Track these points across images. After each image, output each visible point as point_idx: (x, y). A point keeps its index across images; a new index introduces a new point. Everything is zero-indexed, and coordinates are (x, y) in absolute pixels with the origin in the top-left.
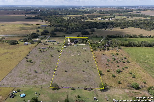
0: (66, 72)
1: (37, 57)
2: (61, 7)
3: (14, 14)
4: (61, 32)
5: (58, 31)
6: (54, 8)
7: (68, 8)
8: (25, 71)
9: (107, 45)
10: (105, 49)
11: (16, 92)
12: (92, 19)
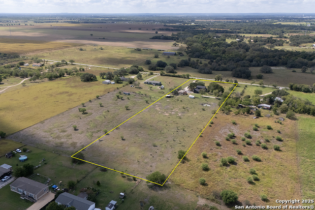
0: (123, 140)
1: (102, 106)
2: (248, 16)
3: (140, 29)
4: (193, 67)
5: (188, 66)
6: (227, 19)
7: (262, 19)
8: (62, 125)
9: (265, 105)
10: (252, 114)
11: (20, 151)
12: (297, 44)
